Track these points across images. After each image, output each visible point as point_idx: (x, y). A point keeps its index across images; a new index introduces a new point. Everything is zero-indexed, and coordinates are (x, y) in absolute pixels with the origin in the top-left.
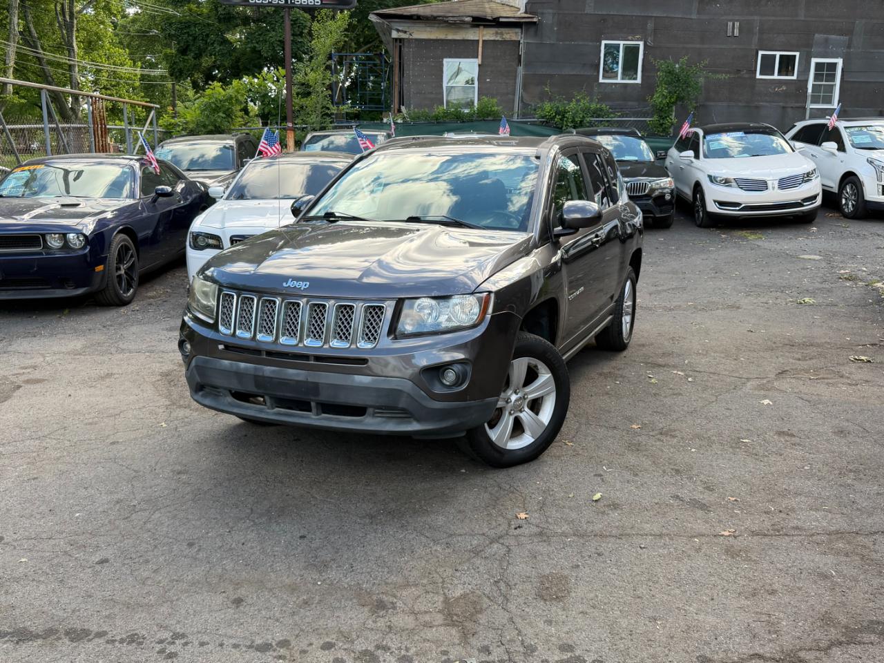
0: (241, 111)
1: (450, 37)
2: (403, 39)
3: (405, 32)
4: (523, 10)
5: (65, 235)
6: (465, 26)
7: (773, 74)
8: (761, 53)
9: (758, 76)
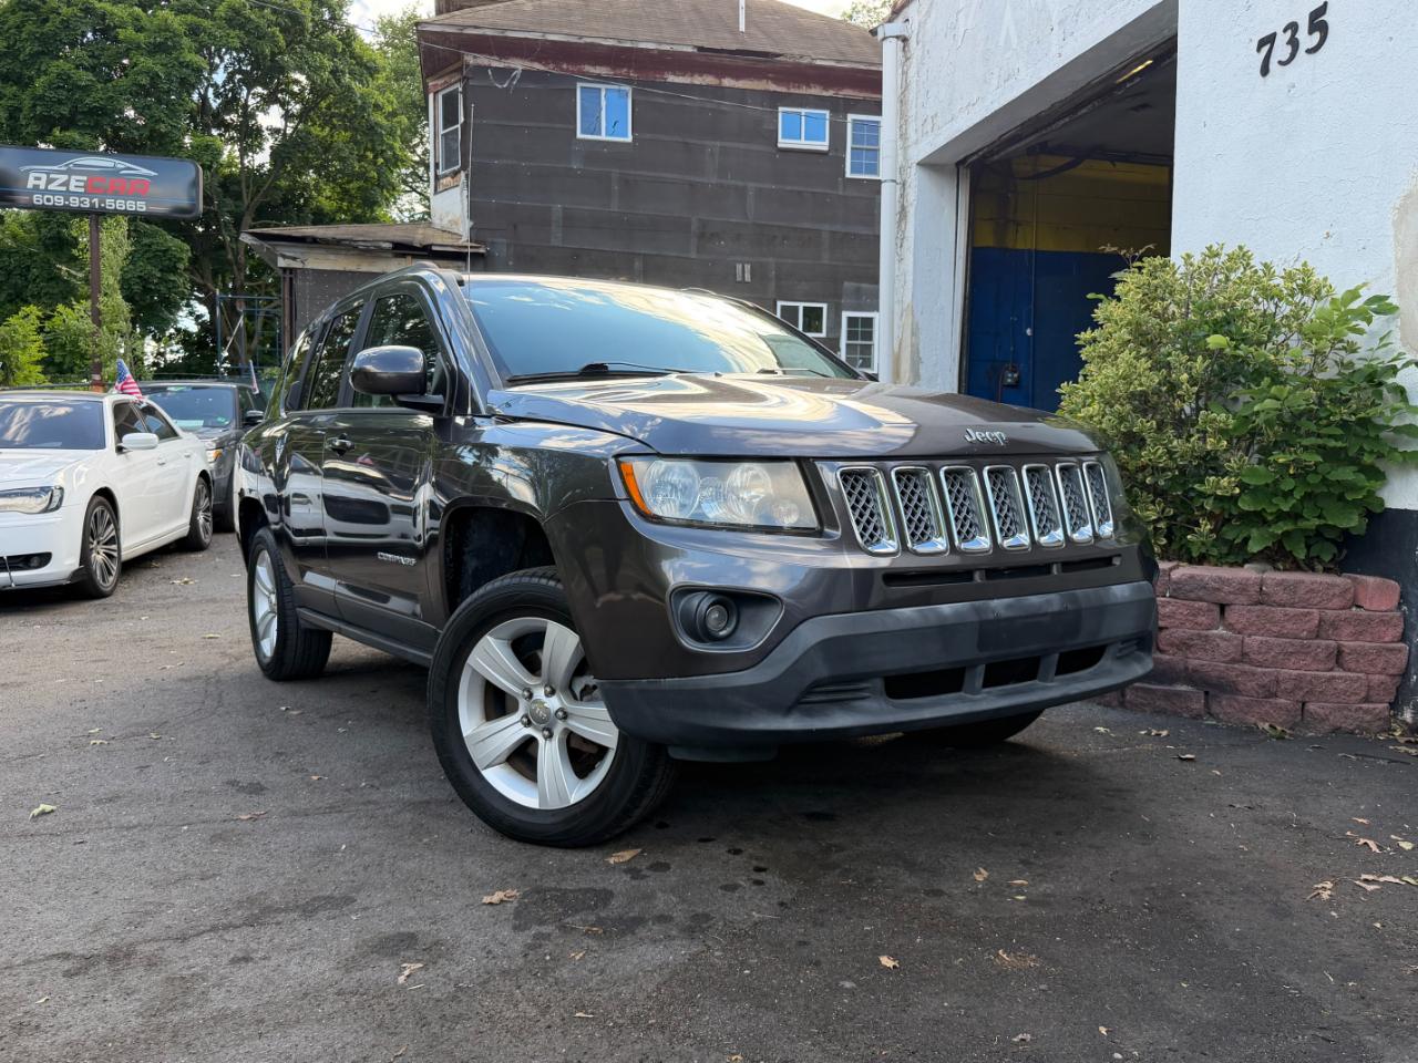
1: (364, 269)
2: (296, 269)
3: (294, 259)
4: (465, 238)
6: (385, 255)
8: (781, 304)
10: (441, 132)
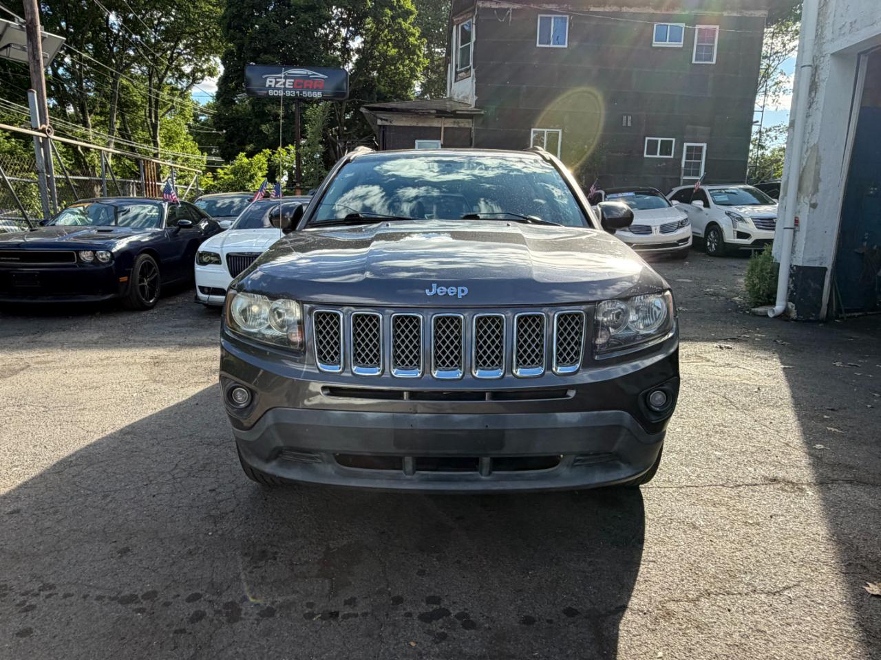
0: (263, 177)
1: (420, 125)
2: (386, 126)
3: (387, 120)
4: (473, 106)
5: (95, 252)
6: (431, 117)
7: (656, 154)
8: (647, 139)
9: (645, 156)
10: (460, 47)
